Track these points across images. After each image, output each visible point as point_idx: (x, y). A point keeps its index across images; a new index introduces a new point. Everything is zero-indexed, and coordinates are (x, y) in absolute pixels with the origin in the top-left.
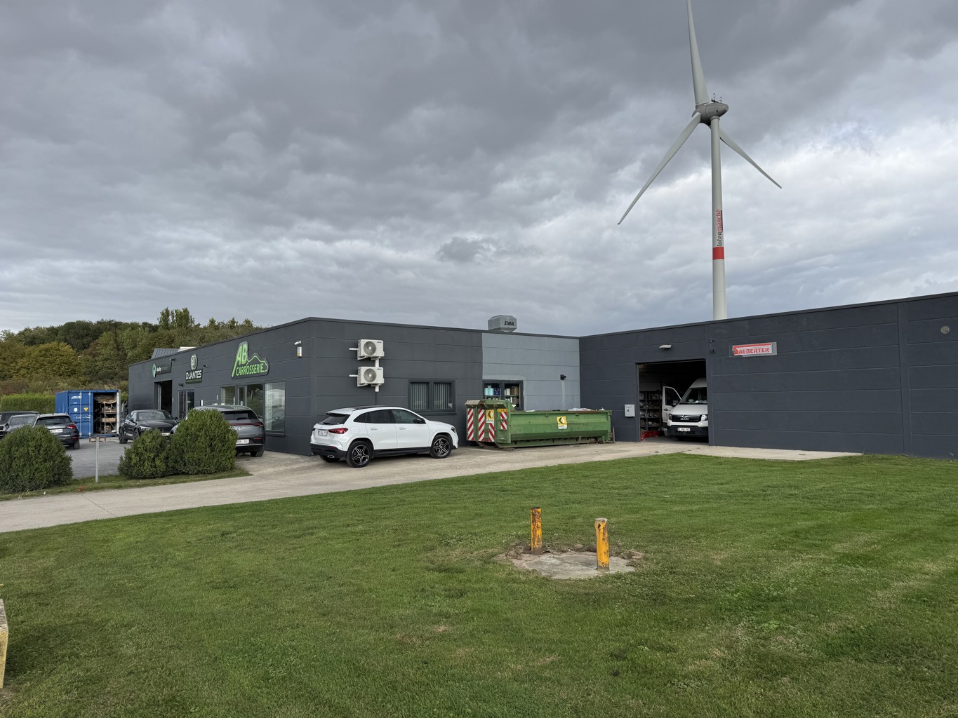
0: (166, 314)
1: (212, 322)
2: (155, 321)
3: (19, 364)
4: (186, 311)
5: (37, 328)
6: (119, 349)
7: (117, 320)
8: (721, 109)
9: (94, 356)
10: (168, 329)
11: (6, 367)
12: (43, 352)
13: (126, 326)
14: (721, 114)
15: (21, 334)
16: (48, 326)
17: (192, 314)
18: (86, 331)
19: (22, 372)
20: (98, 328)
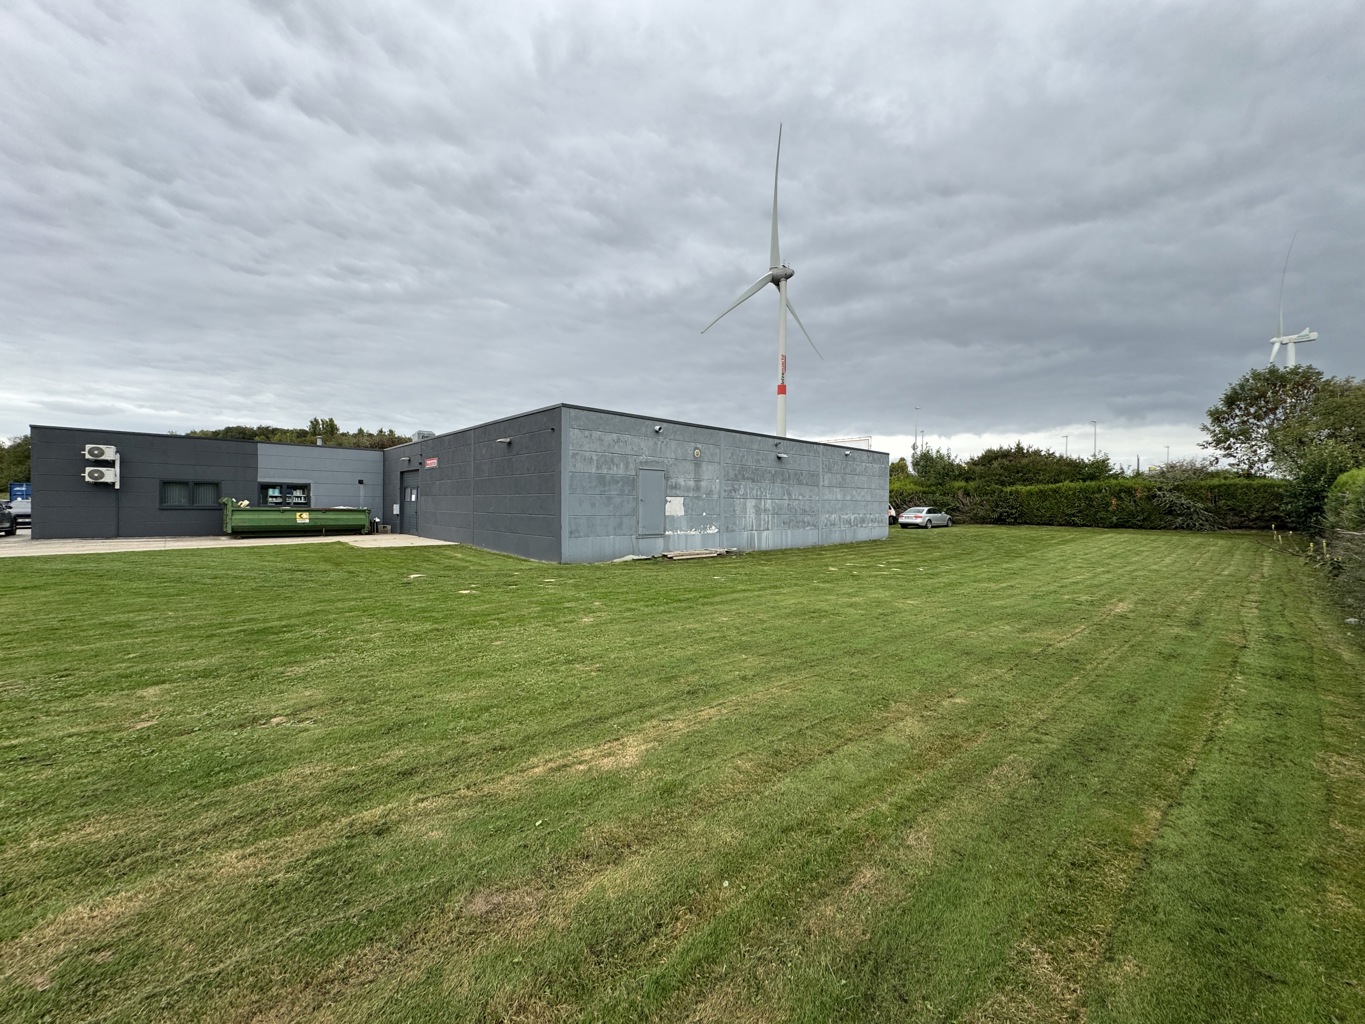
8: (789, 273)
14: (788, 277)
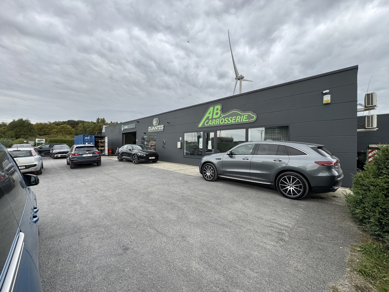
0: (98, 119)
1: (111, 122)
2: (95, 121)
3: (54, 131)
4: (104, 118)
5: (59, 121)
6: (84, 128)
7: (83, 120)
9: (77, 130)
10: (99, 123)
11: (49, 131)
12: (61, 127)
13: (86, 122)
15: (54, 123)
16: (62, 121)
17: (105, 120)
18: (74, 123)
19: (55, 133)
20: (78, 122)
